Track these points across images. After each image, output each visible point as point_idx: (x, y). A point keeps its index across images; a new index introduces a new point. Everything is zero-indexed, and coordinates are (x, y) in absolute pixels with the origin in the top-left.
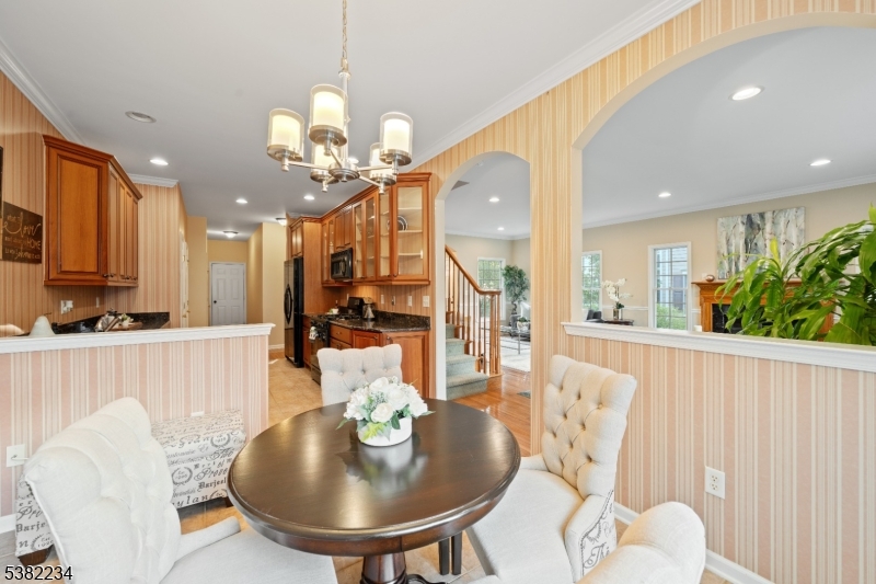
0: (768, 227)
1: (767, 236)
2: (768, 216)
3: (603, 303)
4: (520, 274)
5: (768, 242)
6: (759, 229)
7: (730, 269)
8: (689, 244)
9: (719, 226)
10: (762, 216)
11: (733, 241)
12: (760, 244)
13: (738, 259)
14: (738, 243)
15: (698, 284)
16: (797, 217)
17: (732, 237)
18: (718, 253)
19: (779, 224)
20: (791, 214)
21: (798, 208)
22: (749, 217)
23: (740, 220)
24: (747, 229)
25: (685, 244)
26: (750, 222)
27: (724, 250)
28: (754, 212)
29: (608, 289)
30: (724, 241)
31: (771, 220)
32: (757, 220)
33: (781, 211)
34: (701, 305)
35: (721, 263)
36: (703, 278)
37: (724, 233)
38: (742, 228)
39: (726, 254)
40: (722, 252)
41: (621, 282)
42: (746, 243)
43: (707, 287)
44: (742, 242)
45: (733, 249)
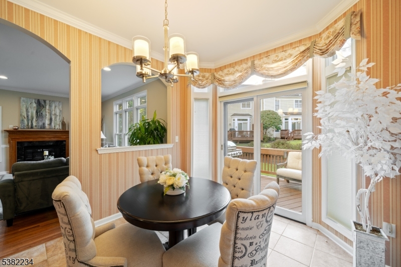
0: (47, 107)
1: (47, 111)
2: (48, 102)
5: (47, 113)
6: (43, 107)
7: (28, 123)
8: (1, 108)
9: (22, 101)
10: (45, 101)
11: (30, 110)
12: (44, 113)
13: (33, 119)
14: (33, 111)
15: (7, 131)
16: (59, 105)
17: (29, 108)
18: (21, 115)
19: (52, 106)
20: (57, 103)
21: (59, 102)
22: (38, 100)
23: (33, 101)
24: (37, 106)
26: (39, 103)
27: (25, 114)
28: (41, 99)
30: (25, 110)
31: (48, 104)
32: (42, 103)
33: (53, 101)
34: (9, 142)
35: (23, 120)
36: (10, 128)
37: (25, 106)
38: (34, 105)
39: (25, 116)
40: (23, 114)
42: (37, 112)
43: (13, 133)
44: (34, 112)
45: (30, 114)
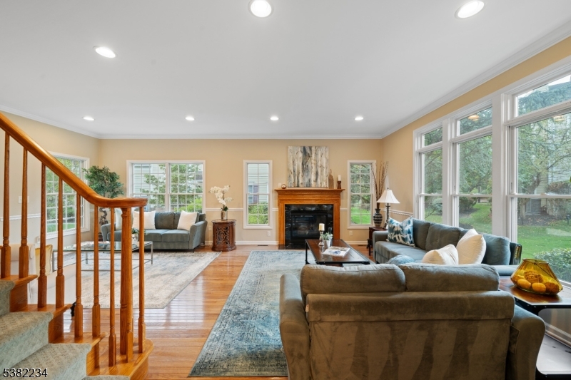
0: (313, 156)
1: (313, 162)
2: (313, 149)
3: (207, 206)
4: (113, 177)
5: (313, 165)
6: (309, 157)
7: (295, 180)
8: (271, 162)
9: (289, 151)
10: (310, 148)
11: (296, 162)
12: (309, 166)
13: (299, 174)
14: (299, 163)
15: (277, 191)
16: (326, 152)
17: (296, 160)
18: (288, 170)
19: (318, 154)
20: (324, 149)
21: (326, 147)
22: (304, 148)
23: (300, 150)
24: (303, 156)
25: (267, 161)
26: (304, 151)
27: (292, 169)
28: (307, 145)
29: (217, 194)
30: (291, 162)
31: (314, 152)
32: (308, 151)
33: (319, 147)
34: (279, 205)
35: (290, 176)
36: (279, 187)
37: (292, 157)
38: (301, 155)
39: (292, 171)
40: (290, 168)
41: (226, 188)
42: (303, 164)
43: (282, 193)
44: (300, 164)
45: (296, 167)
